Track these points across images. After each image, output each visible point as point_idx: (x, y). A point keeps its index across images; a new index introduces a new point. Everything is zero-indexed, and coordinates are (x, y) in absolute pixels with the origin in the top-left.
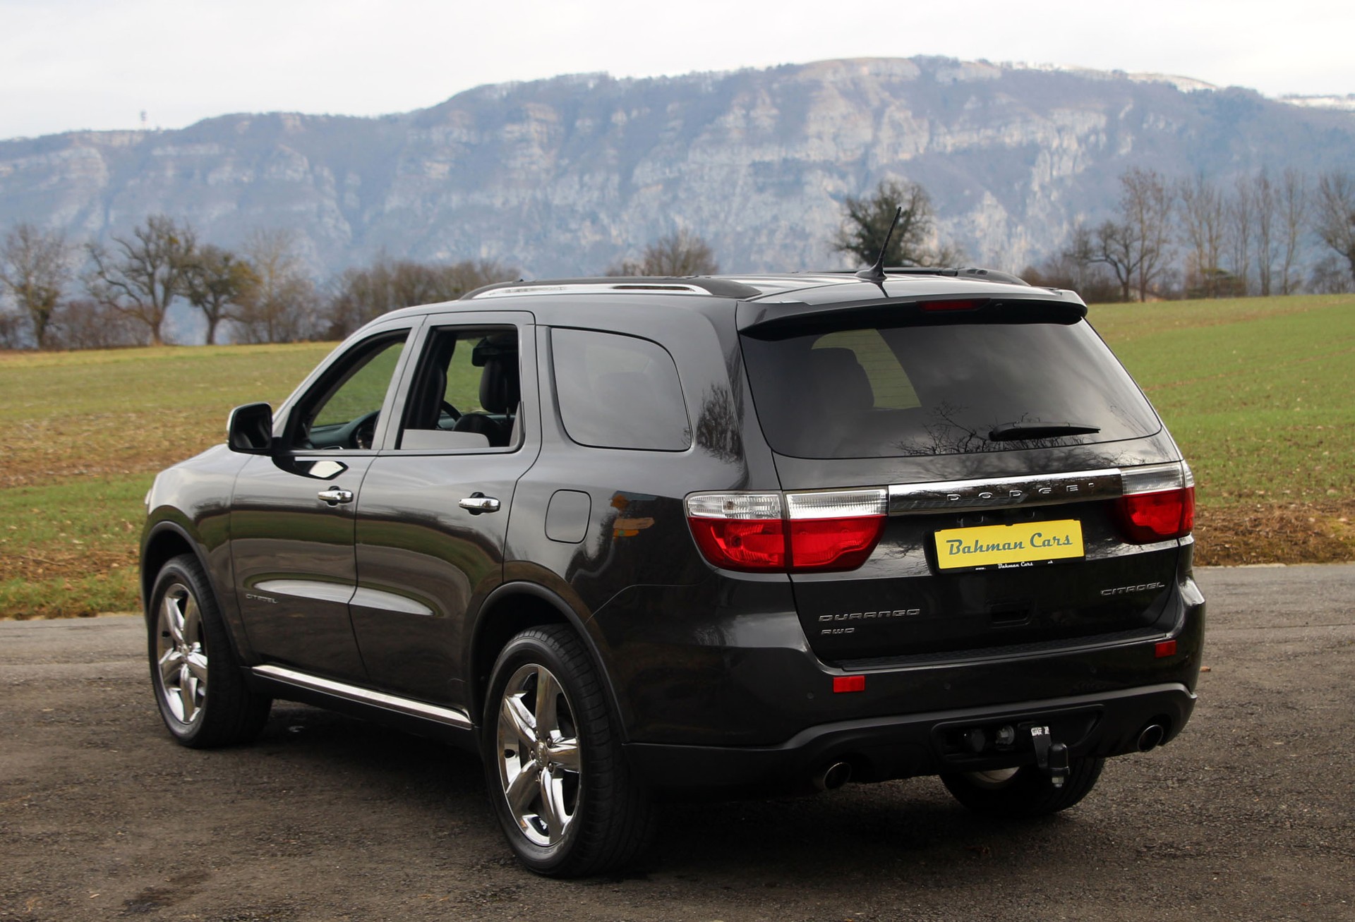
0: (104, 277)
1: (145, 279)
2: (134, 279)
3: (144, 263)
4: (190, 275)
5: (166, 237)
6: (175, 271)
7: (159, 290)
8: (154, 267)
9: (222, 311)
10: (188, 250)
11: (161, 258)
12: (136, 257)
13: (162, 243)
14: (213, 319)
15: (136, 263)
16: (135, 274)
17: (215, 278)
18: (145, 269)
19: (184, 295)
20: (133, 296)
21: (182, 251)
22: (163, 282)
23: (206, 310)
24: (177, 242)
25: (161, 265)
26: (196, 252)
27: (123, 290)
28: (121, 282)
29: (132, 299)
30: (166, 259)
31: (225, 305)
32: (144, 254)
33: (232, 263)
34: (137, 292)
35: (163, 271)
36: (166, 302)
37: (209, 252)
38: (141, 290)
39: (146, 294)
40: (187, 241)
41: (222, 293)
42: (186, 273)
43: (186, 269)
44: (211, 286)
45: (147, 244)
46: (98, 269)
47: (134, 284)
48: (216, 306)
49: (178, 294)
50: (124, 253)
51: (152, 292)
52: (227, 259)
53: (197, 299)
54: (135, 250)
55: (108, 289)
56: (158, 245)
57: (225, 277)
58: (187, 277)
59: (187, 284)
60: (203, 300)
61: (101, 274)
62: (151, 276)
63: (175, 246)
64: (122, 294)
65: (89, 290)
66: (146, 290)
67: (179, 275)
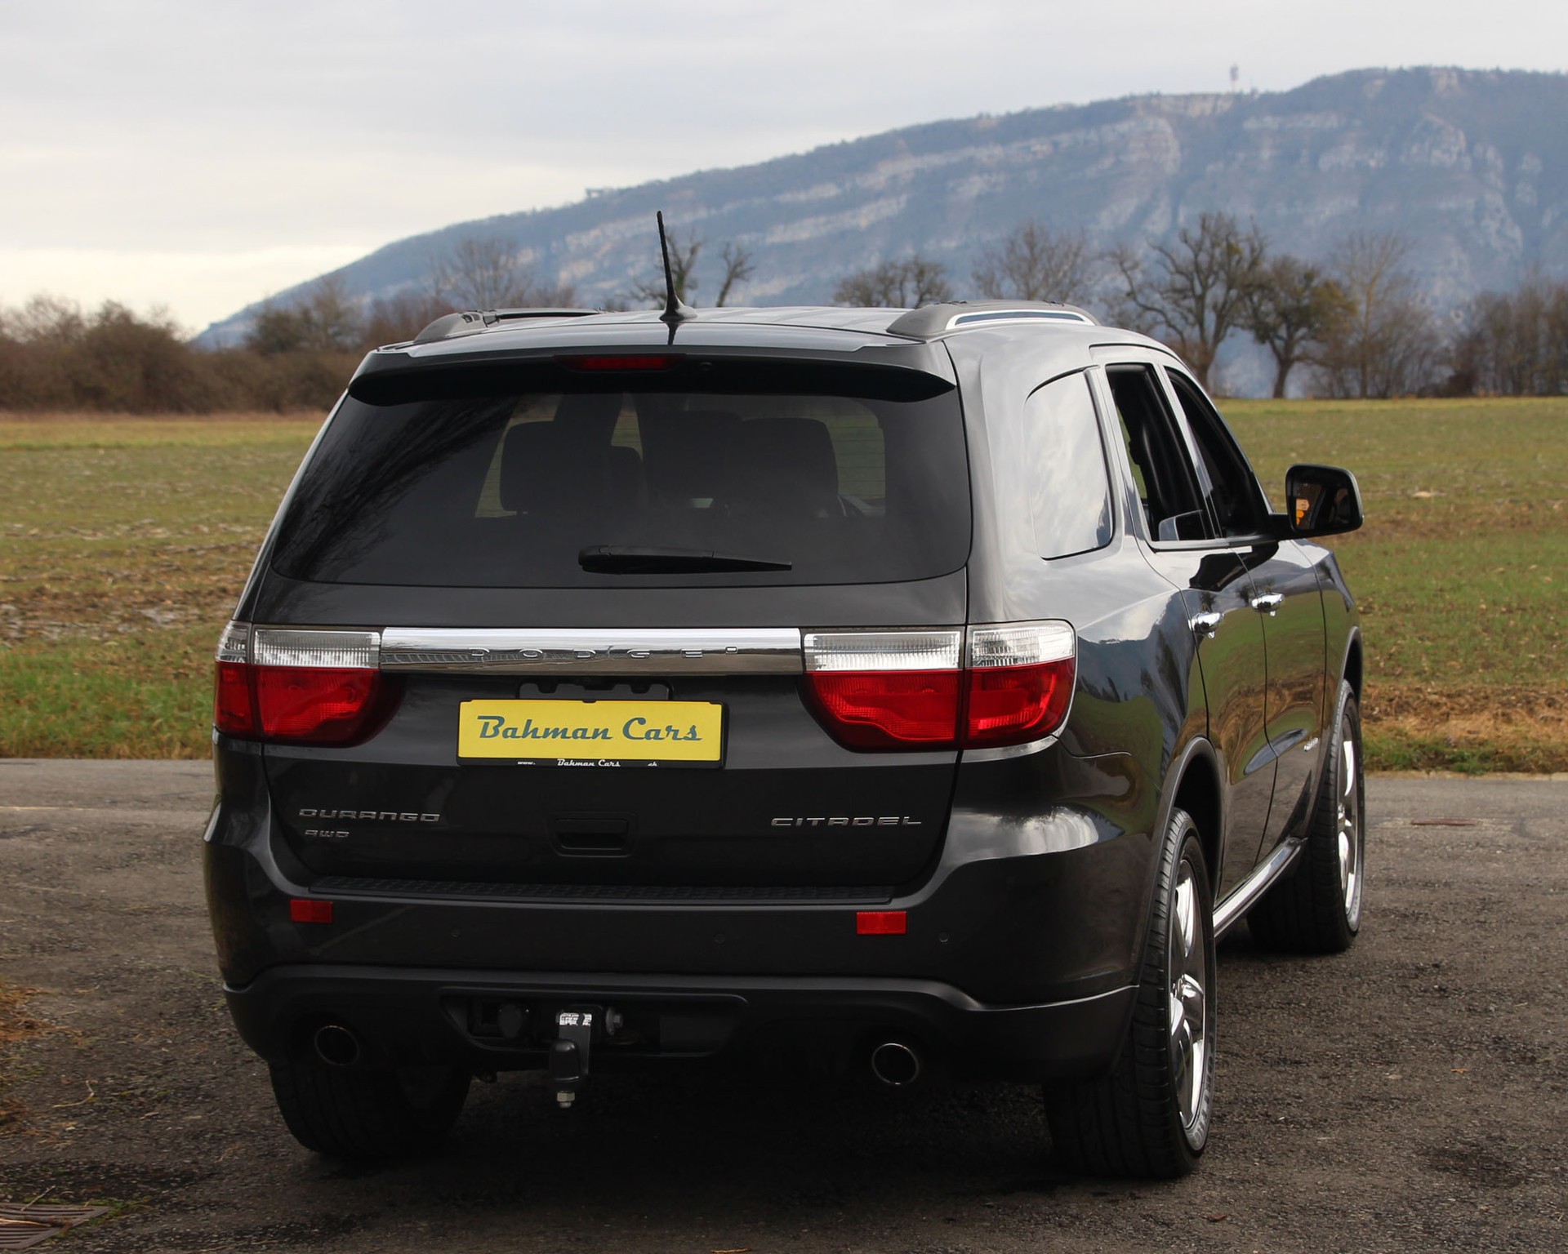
0: (1135, 299)
1: (1190, 303)
2: (1176, 303)
3: (1192, 281)
4: (1255, 299)
5: (1224, 244)
6: (1233, 293)
7: (1210, 318)
8: (1205, 287)
9: (1297, 351)
10: (1254, 263)
11: (1216, 274)
12: (1179, 272)
13: (1217, 252)
14: (1285, 363)
15: (1180, 281)
16: (1176, 296)
17: (1291, 302)
18: (1192, 289)
19: (1243, 327)
20: (1174, 327)
21: (1246, 265)
22: (1215, 307)
23: (1274, 349)
24: (1237, 251)
25: (1214, 283)
26: (1266, 266)
27: (1160, 318)
28: (1157, 306)
29: (1171, 331)
30: (1222, 275)
31: (1303, 343)
32: (1191, 268)
33: (1315, 283)
34: (1179, 322)
35: (1217, 293)
36: (1218, 337)
37: (1284, 267)
38: (1186, 319)
39: (1193, 325)
40: (1253, 250)
41: (1298, 327)
42: (1250, 295)
43: (1251, 289)
44: (1284, 315)
45: (1196, 256)
46: (1126, 287)
47: (1174, 310)
48: (1289, 344)
49: (1235, 325)
50: (1165, 266)
51: (1200, 322)
52: (1309, 277)
53: (1263, 334)
54: (1179, 261)
55: (1140, 316)
56: (1212, 256)
57: (1306, 302)
58: (1251, 300)
59: (1250, 311)
60: (1272, 334)
61: (1131, 294)
62: (1200, 299)
63: (1236, 257)
64: (1157, 323)
65: (1113, 316)
66: (1191, 318)
67: (1240, 298)
